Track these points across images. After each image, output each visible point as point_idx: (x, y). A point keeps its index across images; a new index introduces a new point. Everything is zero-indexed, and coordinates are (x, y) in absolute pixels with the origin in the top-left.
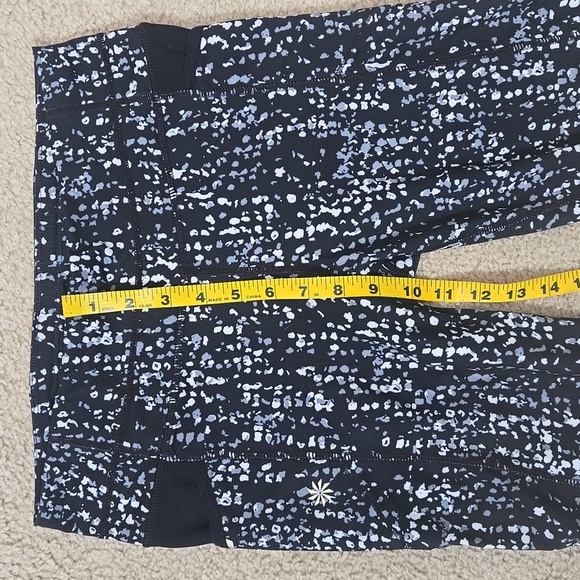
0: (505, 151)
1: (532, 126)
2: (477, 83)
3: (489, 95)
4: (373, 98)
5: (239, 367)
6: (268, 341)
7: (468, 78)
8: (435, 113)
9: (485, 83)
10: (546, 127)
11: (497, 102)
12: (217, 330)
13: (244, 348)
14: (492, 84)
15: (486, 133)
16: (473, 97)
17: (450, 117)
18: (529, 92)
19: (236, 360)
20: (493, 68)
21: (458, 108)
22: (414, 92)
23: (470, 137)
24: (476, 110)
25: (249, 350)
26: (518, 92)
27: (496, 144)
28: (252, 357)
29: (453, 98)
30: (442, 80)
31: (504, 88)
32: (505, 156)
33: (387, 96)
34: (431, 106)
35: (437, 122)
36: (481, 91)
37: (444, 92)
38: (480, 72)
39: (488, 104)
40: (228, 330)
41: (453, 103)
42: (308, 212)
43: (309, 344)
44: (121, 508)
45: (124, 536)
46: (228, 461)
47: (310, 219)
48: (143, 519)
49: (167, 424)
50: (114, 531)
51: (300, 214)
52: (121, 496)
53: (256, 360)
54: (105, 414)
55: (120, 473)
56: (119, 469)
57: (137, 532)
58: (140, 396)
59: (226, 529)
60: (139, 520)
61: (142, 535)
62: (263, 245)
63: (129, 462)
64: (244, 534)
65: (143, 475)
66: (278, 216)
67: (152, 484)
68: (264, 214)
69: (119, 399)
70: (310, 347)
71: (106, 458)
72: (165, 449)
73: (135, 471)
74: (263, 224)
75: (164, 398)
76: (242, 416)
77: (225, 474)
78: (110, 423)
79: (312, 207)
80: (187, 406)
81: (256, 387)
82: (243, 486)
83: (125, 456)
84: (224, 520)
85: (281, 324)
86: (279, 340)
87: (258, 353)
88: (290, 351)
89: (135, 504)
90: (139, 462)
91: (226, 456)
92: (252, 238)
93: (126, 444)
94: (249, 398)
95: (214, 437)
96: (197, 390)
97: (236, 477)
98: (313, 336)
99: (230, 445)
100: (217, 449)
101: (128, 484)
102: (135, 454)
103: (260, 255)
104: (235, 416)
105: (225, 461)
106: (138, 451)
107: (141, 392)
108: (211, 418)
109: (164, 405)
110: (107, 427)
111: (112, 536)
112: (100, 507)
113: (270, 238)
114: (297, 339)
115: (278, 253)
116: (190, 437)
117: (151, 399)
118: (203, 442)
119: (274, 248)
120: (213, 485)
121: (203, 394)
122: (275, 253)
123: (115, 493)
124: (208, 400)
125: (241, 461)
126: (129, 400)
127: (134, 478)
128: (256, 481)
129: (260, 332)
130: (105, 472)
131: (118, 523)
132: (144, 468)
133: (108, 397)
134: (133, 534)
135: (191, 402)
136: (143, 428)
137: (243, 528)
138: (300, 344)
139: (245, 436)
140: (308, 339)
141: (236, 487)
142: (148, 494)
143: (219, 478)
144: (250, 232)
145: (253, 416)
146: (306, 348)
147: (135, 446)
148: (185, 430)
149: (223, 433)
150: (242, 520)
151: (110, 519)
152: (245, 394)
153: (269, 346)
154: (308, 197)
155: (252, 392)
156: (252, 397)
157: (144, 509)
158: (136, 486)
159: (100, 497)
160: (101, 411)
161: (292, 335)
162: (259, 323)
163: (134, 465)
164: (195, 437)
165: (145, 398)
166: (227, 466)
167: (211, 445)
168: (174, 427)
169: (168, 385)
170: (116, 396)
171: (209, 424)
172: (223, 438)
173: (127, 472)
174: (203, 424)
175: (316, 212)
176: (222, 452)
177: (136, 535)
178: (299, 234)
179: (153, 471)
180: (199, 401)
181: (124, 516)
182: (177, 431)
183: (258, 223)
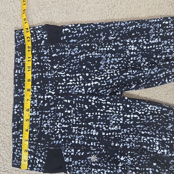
0: (147, 63)
1: (155, 56)
2: (140, 44)
3: (143, 47)
4: (111, 47)
5: (72, 122)
6: (80, 115)
7: (137, 42)
8: (128, 52)
9: (142, 44)
10: (158, 57)
11: (145, 49)
12: (66, 111)
13: (73, 117)
14: (144, 44)
15: (142, 58)
16: (138, 48)
17: (132, 53)
18: (154, 47)
19: (71, 120)
20: (144, 40)
21: (134, 51)
22: (122, 46)
23: (137, 59)
24: (139, 51)
25: (75, 117)
26: (151, 47)
27: (144, 61)
28: (76, 119)
29: (133, 48)
30: (130, 42)
31: (147, 46)
32: (147, 64)
33: (114, 47)
34: (127, 50)
35: (128, 54)
36: (141, 46)
37: (130, 46)
38: (140, 41)
39: (142, 50)
40: (69, 112)
41: (133, 49)
42: (92, 78)
43: (92, 116)
44: (37, 162)
45: (38, 170)
46: (68, 149)
47: (92, 80)
48: (43, 165)
49: (51, 138)
50: (35, 169)
51: (89, 79)
52: (37, 158)
53: (77, 120)
54: (33, 135)
55: (37, 152)
56: (37, 151)
57: (42, 169)
58: (43, 130)
59: (67, 168)
60: (42, 166)
61: (43, 170)
62: (79, 87)
63: (40, 149)
64: (72, 170)
65: (44, 153)
66: (83, 79)
67: (46, 155)
68: (79, 79)
69: (37, 131)
70: (92, 117)
71: (33, 148)
72: (50, 145)
73: (42, 151)
74: (79, 82)
75: (50, 131)
76: (72, 136)
77: (67, 153)
78: (35, 138)
79: (93, 77)
80: (57, 133)
81: (76, 128)
82: (72, 156)
83: (39, 147)
84: (67, 166)
85: (84, 110)
86: (83, 115)
87: (77, 118)
88: (86, 118)
89: (41, 161)
90: (43, 149)
91: (67, 147)
92: (76, 85)
93: (39, 144)
94: (74, 131)
95: (64, 142)
96: (60, 128)
97: (70, 153)
98: (93, 114)
99: (69, 144)
100: (65, 145)
101: (39, 155)
102: (42, 147)
103: (78, 90)
104: (70, 136)
105: (67, 149)
106: (42, 146)
107: (44, 129)
108: (64, 137)
109: (50, 133)
110: (34, 139)
111: (34, 170)
112: (31, 162)
113: (81, 86)
114: (88, 114)
115: (83, 90)
116: (57, 142)
117: (47, 131)
118: (61, 143)
119: (82, 88)
120: (64, 155)
121: (61, 130)
122: (82, 90)
123: (36, 158)
124: (63, 131)
125: (72, 149)
126: (40, 131)
127: (41, 153)
128: (76, 155)
129: (78, 112)
130: (33, 151)
131: (36, 166)
132: (44, 151)
133: (34, 130)
134: (40, 169)
135: (58, 132)
136: (44, 139)
137: (72, 168)
138: (89, 116)
139: (73, 142)
140: (91, 114)
141: (70, 156)
142: (45, 158)
143: (65, 154)
144: (75, 84)
145: (75, 136)
146: (91, 117)
147: (42, 144)
148: (56, 140)
149: (67, 141)
150: (71, 166)
151: (34, 165)
152: (73, 130)
153: (81, 116)
154: (92, 74)
155: (75, 129)
156: (75, 131)
157: (44, 162)
158: (42, 156)
159: (31, 159)
160: (32, 134)
161: (87, 113)
162: (78, 110)
163: (41, 150)
164: (59, 142)
165: (45, 131)
166: (68, 150)
167: (63, 144)
168: (53, 139)
169: (52, 127)
170: (36, 130)
171: (63, 138)
172: (67, 142)
173: (39, 152)
174: (61, 138)
175: (94, 78)
176: (66, 146)
177: (41, 170)
178: (89, 84)
179: (47, 151)
180: (60, 132)
181: (38, 164)
182: (54, 140)
183: (78, 81)
